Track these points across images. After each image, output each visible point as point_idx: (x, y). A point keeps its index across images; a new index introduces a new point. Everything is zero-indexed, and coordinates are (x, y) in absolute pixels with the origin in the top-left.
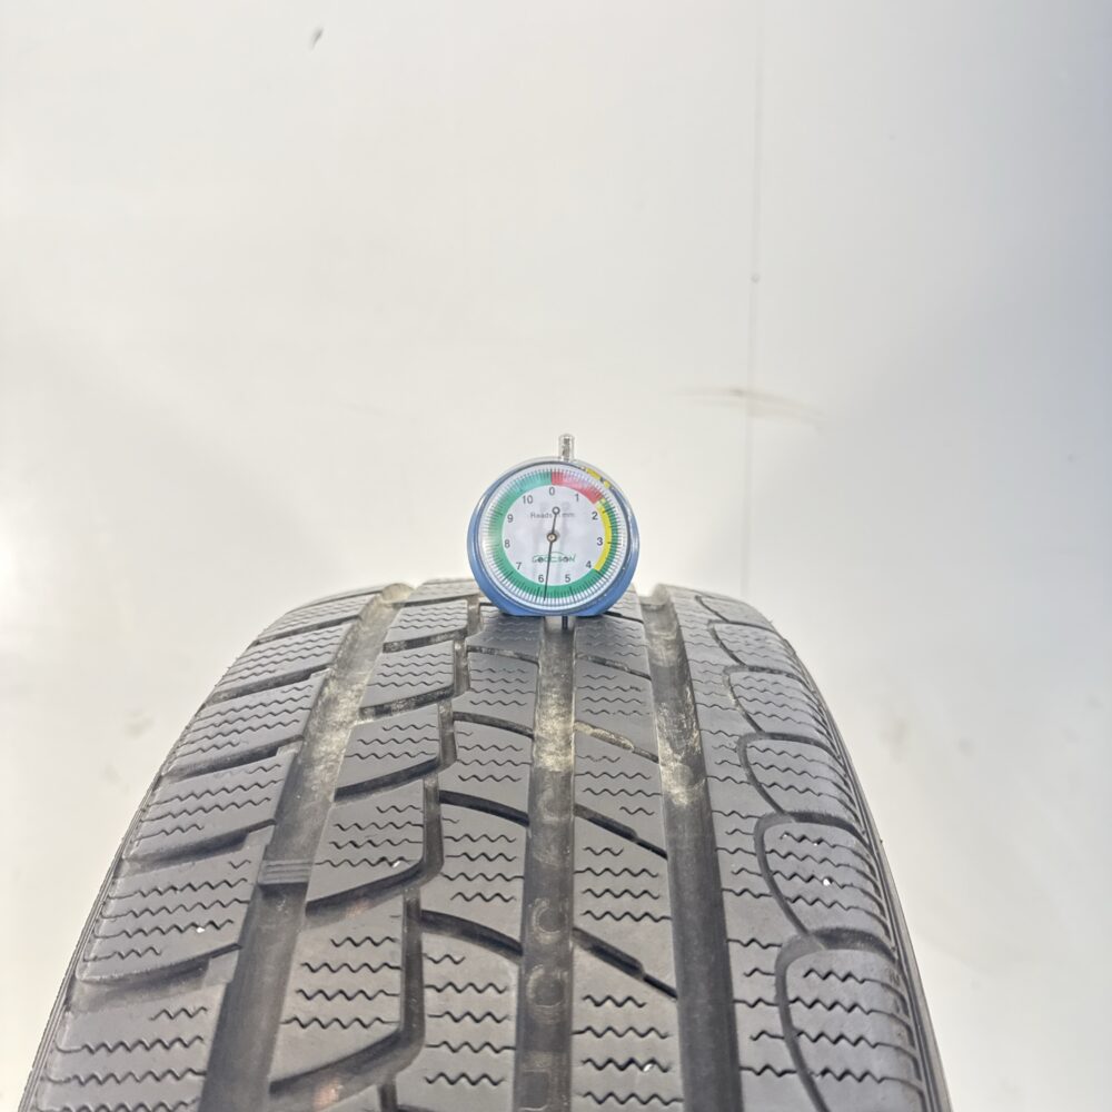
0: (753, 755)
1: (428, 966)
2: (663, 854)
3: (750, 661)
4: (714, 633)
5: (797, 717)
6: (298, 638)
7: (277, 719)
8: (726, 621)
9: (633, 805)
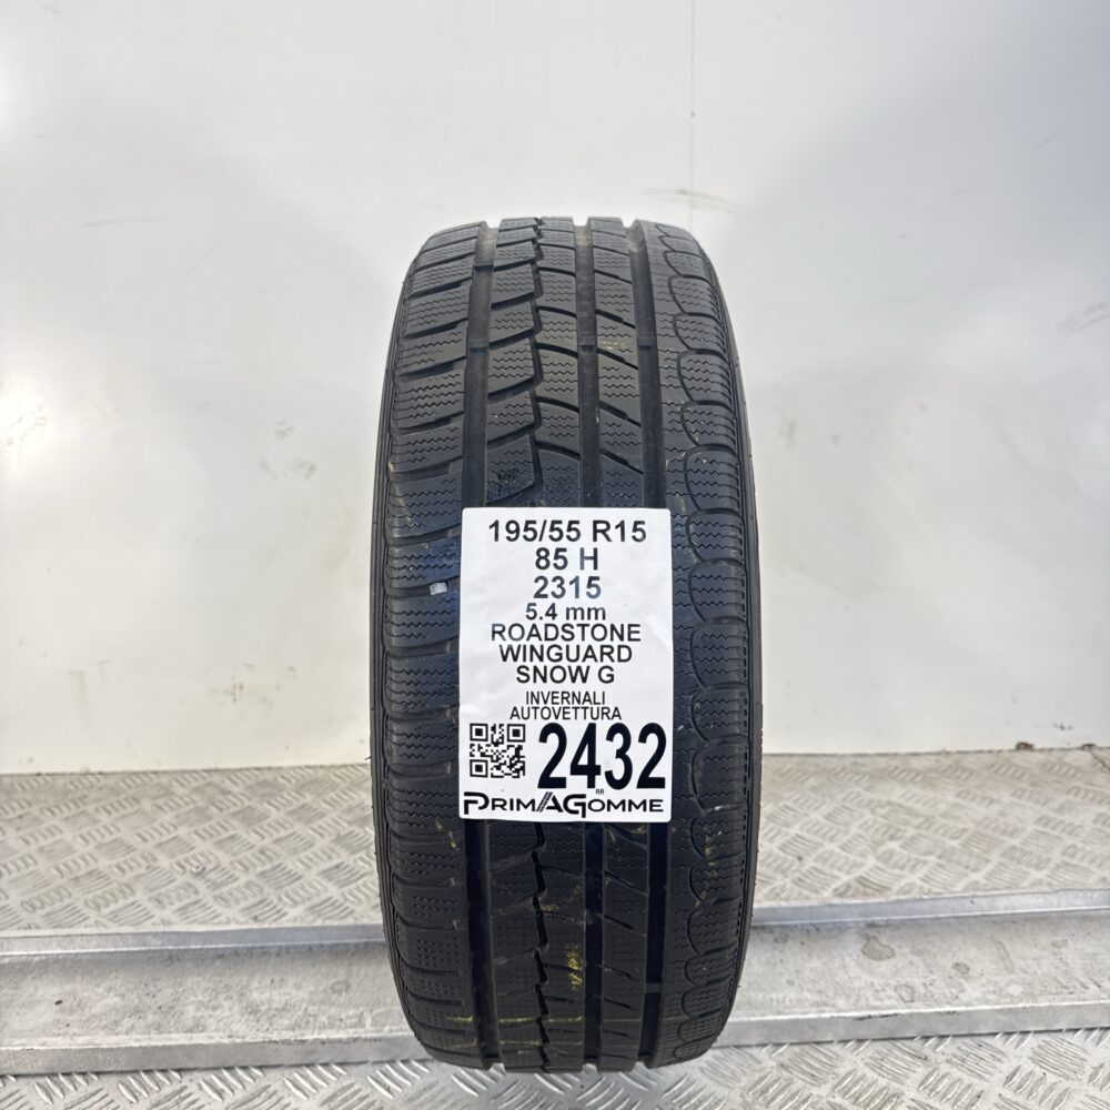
0: (679, 324)
1: (544, 367)
2: (633, 327)
3: (683, 273)
4: (666, 258)
5: (703, 303)
6: (450, 265)
7: (454, 302)
8: (674, 251)
9: (621, 308)
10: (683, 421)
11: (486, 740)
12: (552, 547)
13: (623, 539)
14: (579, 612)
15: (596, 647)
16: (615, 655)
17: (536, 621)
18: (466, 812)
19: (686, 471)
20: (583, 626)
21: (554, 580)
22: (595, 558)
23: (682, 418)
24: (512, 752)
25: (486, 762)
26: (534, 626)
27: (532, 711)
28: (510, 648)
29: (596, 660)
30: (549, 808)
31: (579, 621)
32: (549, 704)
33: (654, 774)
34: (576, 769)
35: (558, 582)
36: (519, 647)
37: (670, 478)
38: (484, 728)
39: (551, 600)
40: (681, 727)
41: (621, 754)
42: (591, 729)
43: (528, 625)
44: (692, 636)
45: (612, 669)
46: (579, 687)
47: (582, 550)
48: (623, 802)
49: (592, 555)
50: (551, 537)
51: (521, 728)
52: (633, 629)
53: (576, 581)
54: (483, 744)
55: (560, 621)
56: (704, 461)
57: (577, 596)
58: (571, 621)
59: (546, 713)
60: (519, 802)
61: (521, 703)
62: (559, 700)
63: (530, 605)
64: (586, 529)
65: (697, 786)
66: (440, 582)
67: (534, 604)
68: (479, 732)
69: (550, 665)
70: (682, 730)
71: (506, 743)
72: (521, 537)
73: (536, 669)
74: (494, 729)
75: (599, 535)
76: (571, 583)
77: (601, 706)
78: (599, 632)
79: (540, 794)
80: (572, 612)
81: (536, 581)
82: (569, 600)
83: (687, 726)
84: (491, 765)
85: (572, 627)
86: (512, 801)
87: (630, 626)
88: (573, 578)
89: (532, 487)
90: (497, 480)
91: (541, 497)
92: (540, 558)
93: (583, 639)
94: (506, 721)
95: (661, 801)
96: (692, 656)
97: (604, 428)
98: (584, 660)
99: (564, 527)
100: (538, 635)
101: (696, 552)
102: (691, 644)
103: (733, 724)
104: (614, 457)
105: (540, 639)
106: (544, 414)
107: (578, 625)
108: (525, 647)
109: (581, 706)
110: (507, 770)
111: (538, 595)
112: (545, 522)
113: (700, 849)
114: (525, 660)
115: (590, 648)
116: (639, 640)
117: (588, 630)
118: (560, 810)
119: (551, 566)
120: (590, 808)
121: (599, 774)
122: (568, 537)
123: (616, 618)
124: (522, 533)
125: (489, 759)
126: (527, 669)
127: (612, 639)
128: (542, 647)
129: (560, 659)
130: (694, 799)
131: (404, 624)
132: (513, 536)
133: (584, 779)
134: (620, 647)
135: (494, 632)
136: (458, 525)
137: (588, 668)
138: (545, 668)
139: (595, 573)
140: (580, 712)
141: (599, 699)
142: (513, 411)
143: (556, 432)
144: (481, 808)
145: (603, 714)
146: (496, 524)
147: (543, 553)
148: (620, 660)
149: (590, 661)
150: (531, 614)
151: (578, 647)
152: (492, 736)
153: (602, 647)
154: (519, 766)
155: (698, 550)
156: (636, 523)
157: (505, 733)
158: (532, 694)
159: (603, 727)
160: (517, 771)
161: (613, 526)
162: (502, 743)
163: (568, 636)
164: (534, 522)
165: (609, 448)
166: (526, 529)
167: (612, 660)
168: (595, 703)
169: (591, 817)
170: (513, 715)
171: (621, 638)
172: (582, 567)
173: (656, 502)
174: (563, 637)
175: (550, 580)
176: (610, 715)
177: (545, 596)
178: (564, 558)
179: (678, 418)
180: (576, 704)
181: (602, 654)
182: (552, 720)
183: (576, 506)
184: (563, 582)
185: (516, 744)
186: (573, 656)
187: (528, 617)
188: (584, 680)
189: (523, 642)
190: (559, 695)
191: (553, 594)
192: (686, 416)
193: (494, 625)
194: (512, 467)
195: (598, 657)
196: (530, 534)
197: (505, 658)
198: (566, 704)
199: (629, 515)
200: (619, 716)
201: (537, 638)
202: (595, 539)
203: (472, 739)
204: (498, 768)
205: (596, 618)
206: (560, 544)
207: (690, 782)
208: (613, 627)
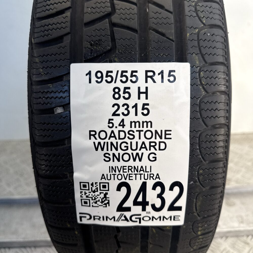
10: (196, 11)
11: (89, 190)
12: (122, 86)
13: (162, 82)
14: (137, 124)
15: (147, 142)
16: (157, 147)
17: (114, 129)
18: (81, 220)
19: (199, 40)
20: (140, 131)
21: (123, 105)
22: (146, 93)
23: (196, 9)
24: (102, 196)
25: (89, 200)
26: (112, 132)
27: (112, 176)
28: (99, 143)
29: (147, 150)
30: (122, 220)
31: (137, 128)
32: (121, 173)
33: (176, 205)
34: (136, 203)
35: (126, 107)
36: (104, 143)
37: (190, 44)
38: (87, 184)
39: (122, 117)
40: (192, 182)
41: (160, 196)
42: (144, 185)
43: (109, 131)
44: (200, 136)
45: (155, 154)
46: (137, 164)
47: (139, 88)
48: (160, 217)
49: (145, 91)
50: (121, 81)
51: (107, 184)
52: (167, 132)
53: (136, 106)
54: (87, 192)
55: (127, 129)
56: (209, 34)
57: (136, 114)
58: (133, 129)
59: (120, 177)
60: (107, 217)
61: (106, 172)
62: (127, 170)
63: (110, 120)
64: (141, 75)
65: (198, 208)
66: (60, 106)
67: (112, 120)
68: (85, 186)
69: (122, 152)
70: (193, 184)
71: (99, 191)
72: (104, 81)
73: (114, 155)
74: (92, 184)
75: (149, 79)
76: (133, 107)
77: (149, 173)
78: (149, 135)
79: (117, 214)
80: (133, 124)
81: (113, 106)
82: (132, 117)
83: (195, 182)
84: (91, 201)
85: (133, 132)
86: (103, 217)
87: (166, 131)
88: (134, 104)
89: (110, 51)
90: (89, 46)
91: (116, 56)
92: (115, 93)
93: (140, 138)
94: (99, 181)
95: (179, 216)
96: (199, 146)
97: (151, 15)
98: (140, 150)
99: (128, 74)
100: (115, 137)
101: (204, 88)
102: (199, 140)
103: (218, 179)
104: (157, 32)
105: (116, 139)
106: (117, 7)
107: (137, 131)
108: (107, 143)
109: (138, 173)
110: (100, 204)
111: (114, 114)
112: (118, 71)
113: (196, 232)
114: (108, 150)
115: (143, 143)
116: (171, 138)
117: (142, 133)
118: (128, 221)
119: (122, 98)
120: (143, 219)
121: (148, 205)
122: (131, 81)
123: (158, 126)
124: (105, 78)
125: (91, 199)
126: (109, 155)
127: (156, 138)
128: (117, 143)
129: (127, 149)
130: (196, 214)
131: (41, 129)
132: (99, 80)
133: (140, 207)
134: (160, 142)
135: (90, 135)
136: (68, 74)
137: (142, 154)
138: (119, 154)
139: (146, 102)
140: (138, 176)
141: (148, 170)
142: (99, 5)
143: (124, 17)
144: (88, 219)
145: (150, 177)
146: (89, 73)
147: (117, 90)
148: (160, 149)
149: (143, 150)
150: (111, 125)
151: (137, 142)
152: (92, 188)
153: (150, 142)
154: (106, 202)
155: (205, 87)
156: (170, 72)
157: (98, 187)
158: (112, 167)
159: (150, 183)
160: (105, 204)
161: (157, 74)
162: (97, 191)
163: (132, 137)
164: (111, 72)
165: (154, 26)
166: (107, 76)
167: (156, 150)
168: (146, 172)
169: (143, 224)
170: (102, 178)
171: (161, 138)
172: (139, 98)
173: (181, 59)
174: (128, 137)
175: (121, 105)
176: (154, 178)
177: (119, 115)
178: (129, 93)
179: (194, 9)
180: (136, 172)
181: (150, 146)
182: (123, 180)
183: (135, 62)
184: (128, 106)
185: (104, 192)
186: (134, 147)
187: (109, 126)
188: (140, 160)
189: (106, 140)
190: (127, 168)
191: (123, 114)
192: (198, 8)
193: (90, 131)
194: (98, 38)
195: (148, 148)
196: (109, 79)
197: (97, 149)
198: (130, 172)
199: (166, 66)
200: (159, 178)
201: (114, 138)
202: (146, 82)
203: (81, 189)
204: (96, 203)
205: (147, 127)
206: (126, 85)
207: (194, 207)
208: (156, 132)
